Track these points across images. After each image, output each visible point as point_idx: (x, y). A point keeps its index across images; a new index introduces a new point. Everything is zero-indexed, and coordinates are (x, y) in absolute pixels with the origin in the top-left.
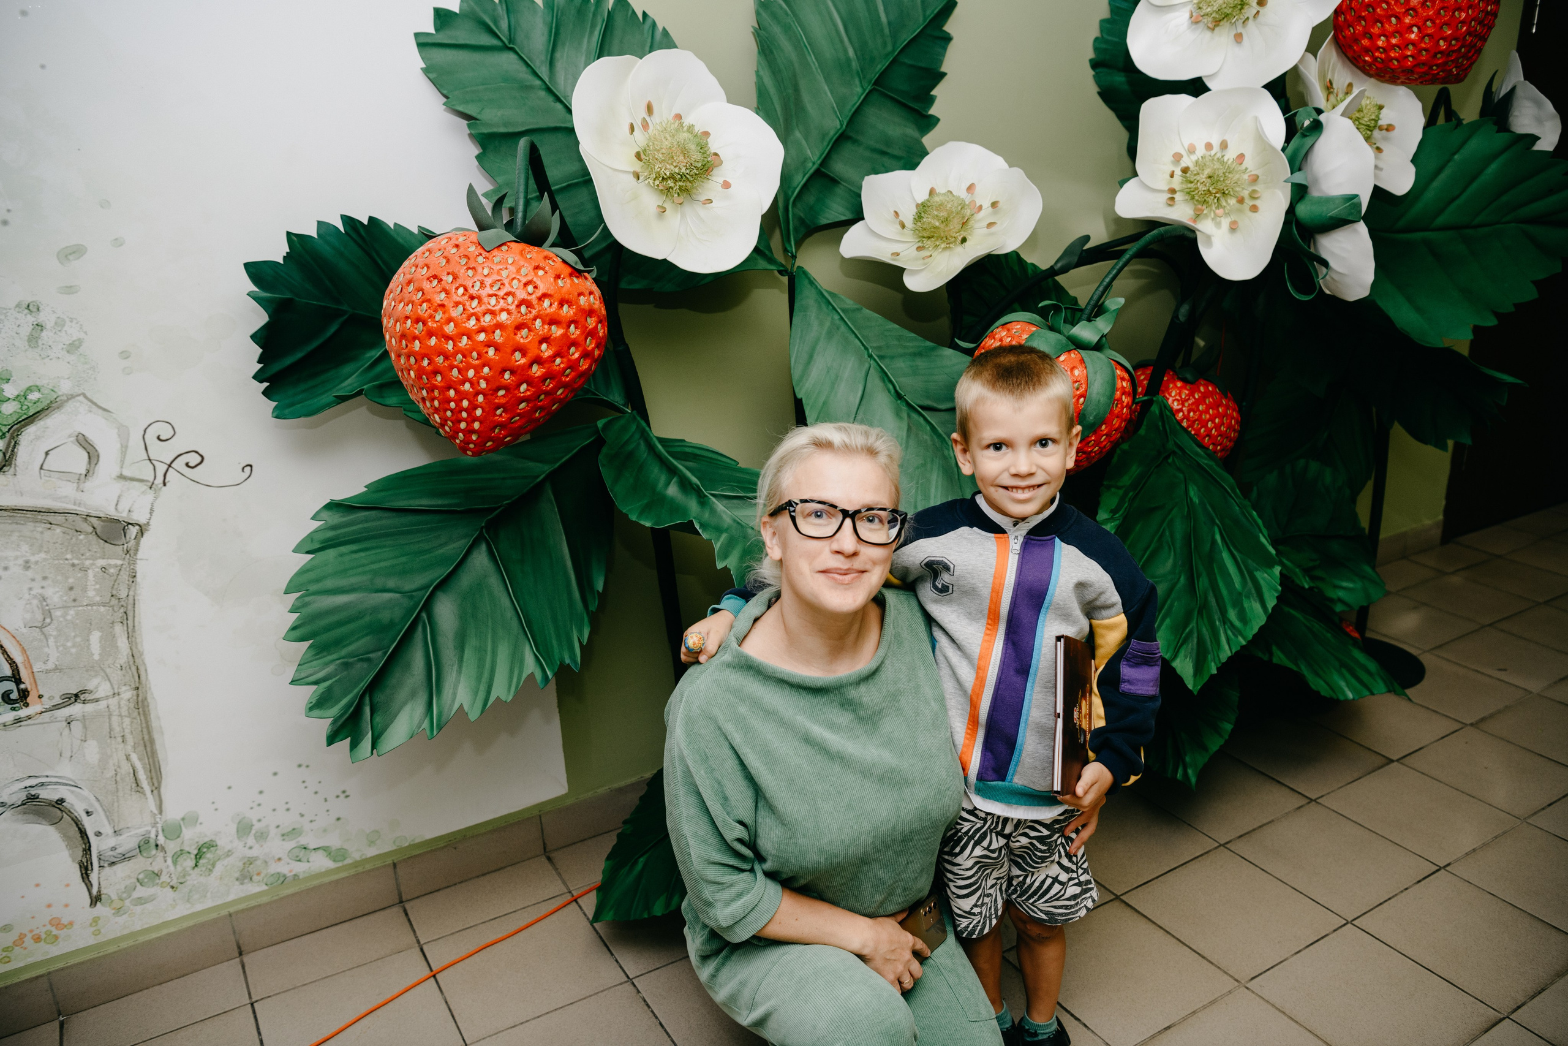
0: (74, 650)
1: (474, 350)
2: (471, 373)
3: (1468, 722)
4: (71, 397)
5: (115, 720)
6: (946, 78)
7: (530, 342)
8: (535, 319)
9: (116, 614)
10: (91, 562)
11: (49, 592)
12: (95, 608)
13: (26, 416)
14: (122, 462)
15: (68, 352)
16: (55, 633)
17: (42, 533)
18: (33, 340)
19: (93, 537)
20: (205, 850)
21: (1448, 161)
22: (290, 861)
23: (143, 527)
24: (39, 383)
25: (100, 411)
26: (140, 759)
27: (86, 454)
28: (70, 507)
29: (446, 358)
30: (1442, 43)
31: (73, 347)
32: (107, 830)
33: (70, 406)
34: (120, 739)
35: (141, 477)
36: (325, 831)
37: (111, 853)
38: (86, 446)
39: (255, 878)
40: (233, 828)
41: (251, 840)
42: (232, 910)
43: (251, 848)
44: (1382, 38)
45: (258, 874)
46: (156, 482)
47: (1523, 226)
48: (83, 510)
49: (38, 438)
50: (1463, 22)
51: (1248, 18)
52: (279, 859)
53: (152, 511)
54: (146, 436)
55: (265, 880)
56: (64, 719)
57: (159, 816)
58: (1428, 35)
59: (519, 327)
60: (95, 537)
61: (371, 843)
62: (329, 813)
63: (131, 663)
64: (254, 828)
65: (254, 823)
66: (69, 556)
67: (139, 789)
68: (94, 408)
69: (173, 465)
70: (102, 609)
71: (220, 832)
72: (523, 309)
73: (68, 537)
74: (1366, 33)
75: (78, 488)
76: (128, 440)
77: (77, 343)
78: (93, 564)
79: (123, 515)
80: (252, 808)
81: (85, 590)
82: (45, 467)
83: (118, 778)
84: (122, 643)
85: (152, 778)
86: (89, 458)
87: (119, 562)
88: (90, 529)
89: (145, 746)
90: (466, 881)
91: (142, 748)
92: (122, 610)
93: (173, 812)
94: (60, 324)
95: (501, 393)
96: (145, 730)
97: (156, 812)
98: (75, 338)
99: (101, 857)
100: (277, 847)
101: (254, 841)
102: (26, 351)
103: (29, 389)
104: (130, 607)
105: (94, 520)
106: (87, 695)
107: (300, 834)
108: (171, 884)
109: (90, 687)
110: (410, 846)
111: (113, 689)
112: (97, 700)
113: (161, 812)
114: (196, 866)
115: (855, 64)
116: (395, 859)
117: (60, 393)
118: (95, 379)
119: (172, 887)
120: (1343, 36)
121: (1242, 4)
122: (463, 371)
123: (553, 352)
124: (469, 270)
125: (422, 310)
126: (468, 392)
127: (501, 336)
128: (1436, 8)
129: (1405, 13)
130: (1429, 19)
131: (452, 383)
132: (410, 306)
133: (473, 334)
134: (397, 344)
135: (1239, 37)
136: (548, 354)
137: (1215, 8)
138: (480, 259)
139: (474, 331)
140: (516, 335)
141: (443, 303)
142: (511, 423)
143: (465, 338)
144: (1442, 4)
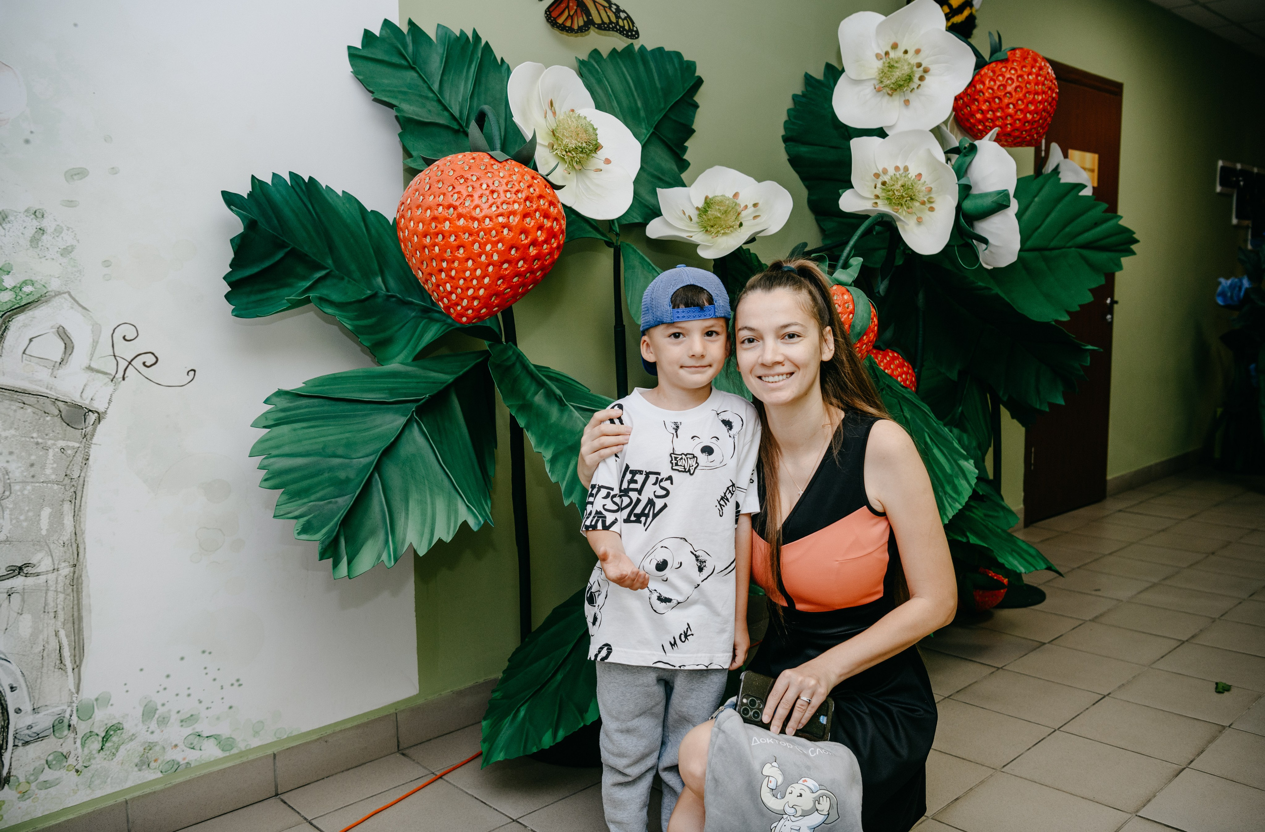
0: (25, 524)
1: (494, 229)
3: (1088, 619)
4: (58, 294)
5: (51, 594)
6: (695, 134)
7: (533, 227)
8: (536, 211)
9: (66, 493)
10: (53, 442)
11: (12, 467)
12: (49, 485)
13: (18, 306)
14: (92, 355)
15: (61, 255)
16: (11, 506)
17: (15, 411)
18: (35, 241)
19: (59, 420)
20: (112, 733)
21: (1032, 202)
22: (185, 748)
23: (101, 415)
24: (33, 279)
25: (80, 309)
26: (67, 636)
27: (64, 345)
28: (43, 390)
29: (470, 235)
30: (1028, 115)
31: (66, 251)
32: (27, 707)
33: (56, 302)
34: (52, 615)
35: (105, 370)
36: (218, 719)
37: (27, 732)
38: (65, 337)
39: (153, 764)
40: (139, 711)
41: (153, 725)
42: (128, 797)
43: (152, 733)
44: (990, 113)
45: (156, 761)
46: (117, 376)
47: (1079, 250)
48: (52, 394)
49: (25, 326)
50: (1040, 102)
51: (914, 89)
52: (176, 746)
53: (110, 401)
54: (114, 335)
55: (160, 767)
56: (6, 591)
57: (76, 695)
58: (1020, 110)
59: (526, 215)
60: (60, 420)
61: (256, 733)
62: (223, 701)
63: (73, 540)
64: (158, 712)
65: (158, 708)
66: (35, 435)
67: (62, 666)
68: (76, 306)
69: (132, 363)
70: (56, 487)
71: (127, 715)
72: (528, 203)
73: (37, 417)
74: (979, 109)
75: (52, 374)
76: (99, 336)
77: (70, 248)
78: (54, 444)
79: (86, 403)
80: (158, 692)
81: (43, 467)
82: (27, 352)
83: (45, 655)
84: (68, 521)
85: (75, 656)
86: (66, 348)
87: (77, 445)
88: (57, 412)
89: (74, 623)
90: (332, 775)
91: (70, 625)
92: (73, 490)
93: (88, 693)
94: (58, 230)
95: (506, 266)
96: (76, 607)
97: (74, 691)
98: (68, 245)
99: (18, 736)
100: (176, 733)
101: (156, 726)
102: (28, 249)
103: (25, 283)
104: (80, 488)
105: (61, 404)
106: (30, 568)
107: (197, 721)
108: (76, 767)
109: (34, 561)
110: (288, 737)
111: (54, 564)
112: (38, 575)
113: (77, 693)
114: (102, 749)
115: (643, 114)
116: (275, 750)
117: (50, 289)
118: (80, 281)
119: (77, 771)
120: (962, 114)
121: (909, 79)
122: (482, 246)
123: (543, 239)
124: (489, 174)
125: (454, 199)
126: (482, 263)
127: (514, 220)
128: (1023, 92)
129: (1005, 95)
130: (1019, 99)
131: (472, 255)
132: (442, 197)
133: (494, 217)
134: (425, 227)
135: (907, 102)
136: (540, 239)
137: (893, 81)
138: (495, 167)
139: (495, 215)
140: (523, 221)
141: (471, 194)
142: (504, 294)
143: (487, 220)
144: (1027, 90)
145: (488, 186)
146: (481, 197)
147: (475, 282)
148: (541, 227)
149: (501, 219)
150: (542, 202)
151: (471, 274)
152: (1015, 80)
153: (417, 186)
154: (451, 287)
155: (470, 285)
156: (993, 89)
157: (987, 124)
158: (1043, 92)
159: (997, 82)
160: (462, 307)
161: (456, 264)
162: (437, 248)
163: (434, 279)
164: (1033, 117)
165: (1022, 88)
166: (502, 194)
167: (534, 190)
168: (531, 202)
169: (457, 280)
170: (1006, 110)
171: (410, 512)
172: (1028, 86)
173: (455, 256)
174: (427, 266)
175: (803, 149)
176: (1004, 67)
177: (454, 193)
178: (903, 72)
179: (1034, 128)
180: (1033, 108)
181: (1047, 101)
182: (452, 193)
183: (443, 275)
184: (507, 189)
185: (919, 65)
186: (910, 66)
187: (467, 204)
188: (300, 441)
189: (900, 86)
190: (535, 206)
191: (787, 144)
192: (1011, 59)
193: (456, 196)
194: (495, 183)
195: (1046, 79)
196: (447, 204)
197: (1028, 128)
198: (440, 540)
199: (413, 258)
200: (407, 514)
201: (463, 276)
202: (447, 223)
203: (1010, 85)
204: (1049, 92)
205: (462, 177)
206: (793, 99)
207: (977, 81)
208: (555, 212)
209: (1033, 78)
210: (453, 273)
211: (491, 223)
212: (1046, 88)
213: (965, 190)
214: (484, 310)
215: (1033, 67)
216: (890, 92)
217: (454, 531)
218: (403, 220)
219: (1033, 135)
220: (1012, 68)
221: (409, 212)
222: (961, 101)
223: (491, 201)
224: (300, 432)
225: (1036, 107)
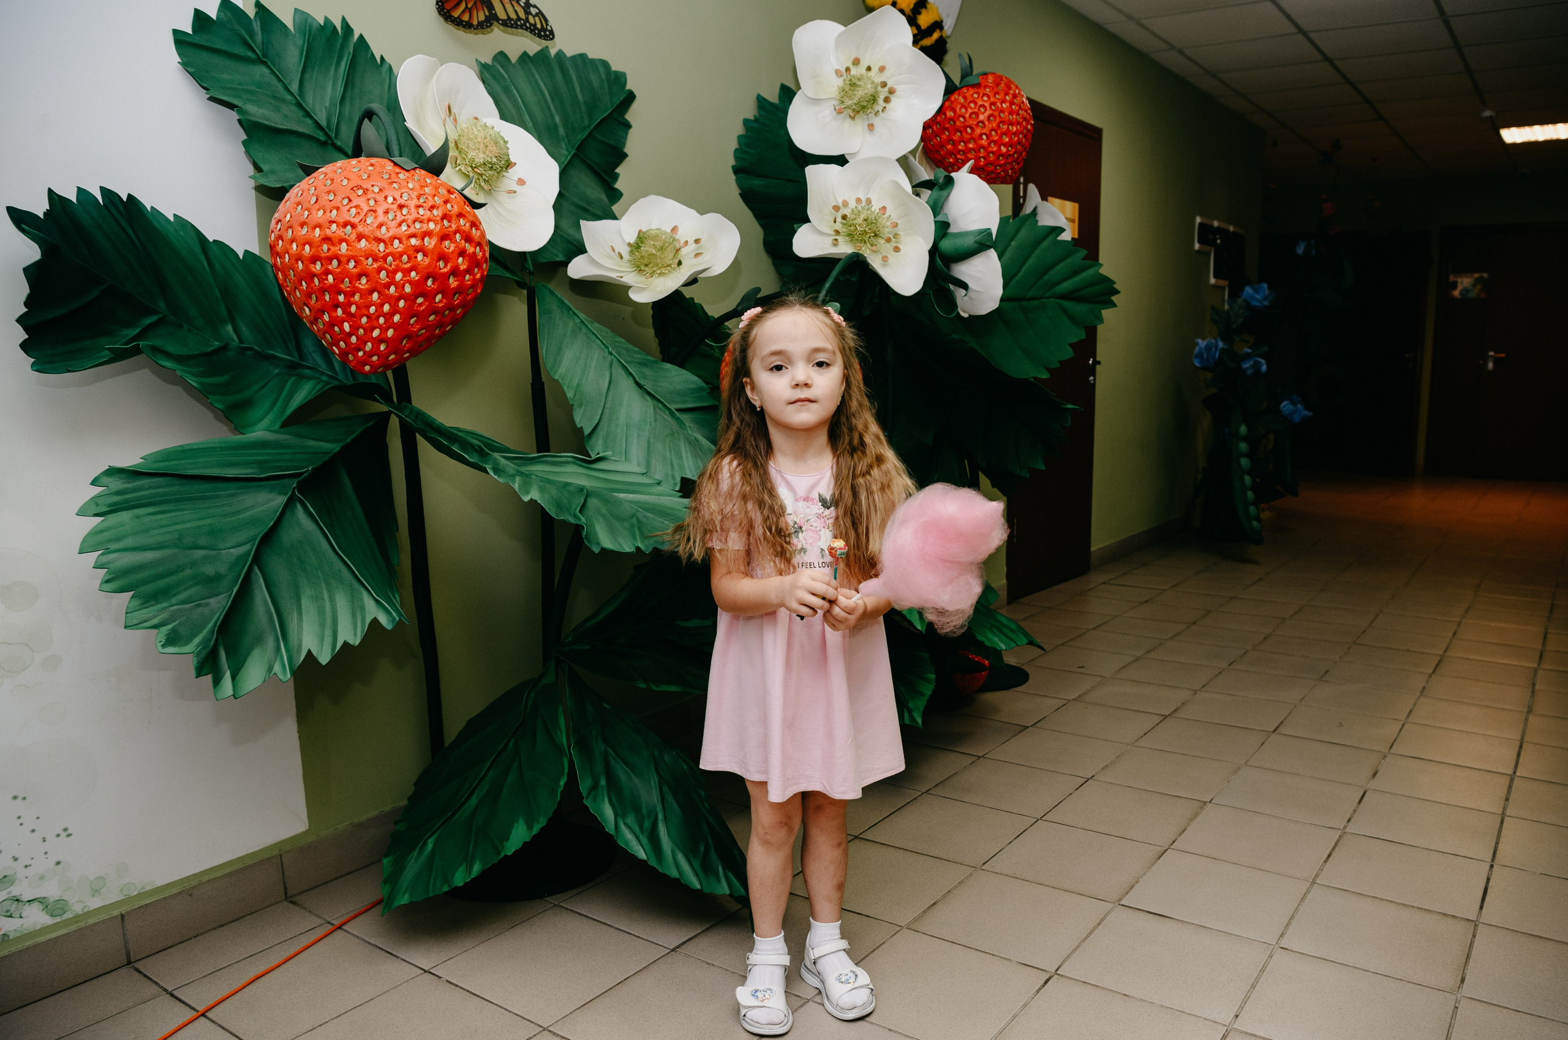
1: (405, 253)
2: (399, 276)
3: (1071, 699)
6: (627, 159)
7: (452, 252)
8: (455, 232)
21: (1008, 246)
29: (375, 260)
30: (1002, 148)
44: (962, 144)
47: (1058, 301)
50: (1015, 134)
51: (878, 111)
58: (994, 141)
59: (444, 237)
72: (445, 222)
74: (949, 139)
95: (420, 300)
115: (561, 131)
120: (931, 145)
121: (874, 99)
122: (391, 274)
123: (465, 267)
124: (394, 184)
125: (351, 215)
126: (391, 296)
127: (430, 243)
128: (997, 122)
129: (977, 125)
130: (993, 130)
131: (378, 286)
132: (334, 212)
133: (404, 239)
134: (313, 250)
135: (871, 127)
136: (462, 267)
137: (855, 101)
138: (401, 176)
139: (406, 235)
140: (441, 244)
141: (374, 209)
142: (418, 336)
143: (396, 242)
144: (1000, 120)
145: (395, 199)
146: (386, 212)
147: (382, 320)
148: (462, 253)
149: (413, 241)
150: (462, 222)
151: (376, 311)
152: (988, 108)
153: (299, 199)
154: (350, 326)
155: (375, 323)
156: (964, 117)
157: (958, 156)
158: (1018, 123)
159: (969, 109)
160: (365, 352)
161: (357, 297)
162: (330, 278)
163: (326, 317)
164: (1008, 150)
165: (995, 118)
166: (413, 210)
167: (452, 206)
168: (449, 221)
169: (358, 317)
170: (979, 141)
171: (304, 612)
172: (1002, 115)
173: (354, 287)
174: (317, 301)
175: (756, 182)
176: (976, 93)
177: (351, 207)
178: (866, 92)
179: (1009, 163)
180: (1007, 140)
181: (1021, 132)
182: (348, 207)
183: (340, 312)
184: (420, 204)
185: (884, 85)
186: (874, 85)
187: (369, 221)
188: (147, 531)
189: (864, 107)
190: (454, 227)
191: (738, 176)
192: (983, 85)
193: (353, 211)
194: (403, 195)
195: (1020, 108)
196: (341, 220)
197: (1002, 162)
198: (346, 644)
199: (297, 290)
200: (300, 614)
201: (366, 313)
202: (344, 244)
203: (983, 113)
204: (1024, 123)
205: (359, 187)
206: (744, 124)
207: (948, 107)
208: (478, 235)
209: (1007, 106)
210: (353, 309)
211: (401, 246)
212: (1021, 118)
213: (943, 228)
214: (392, 357)
215: (1006, 94)
216: (852, 114)
217: (362, 631)
218: (280, 242)
219: (1008, 171)
220: (984, 95)
221: (290, 231)
222: (931, 130)
223: (399, 218)
224: (146, 520)
225: (1011, 139)
